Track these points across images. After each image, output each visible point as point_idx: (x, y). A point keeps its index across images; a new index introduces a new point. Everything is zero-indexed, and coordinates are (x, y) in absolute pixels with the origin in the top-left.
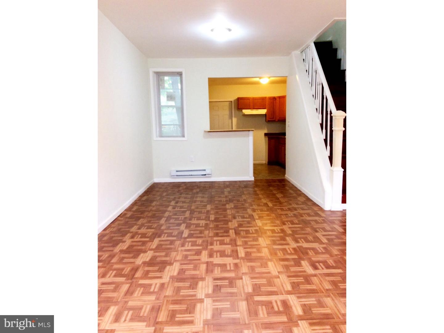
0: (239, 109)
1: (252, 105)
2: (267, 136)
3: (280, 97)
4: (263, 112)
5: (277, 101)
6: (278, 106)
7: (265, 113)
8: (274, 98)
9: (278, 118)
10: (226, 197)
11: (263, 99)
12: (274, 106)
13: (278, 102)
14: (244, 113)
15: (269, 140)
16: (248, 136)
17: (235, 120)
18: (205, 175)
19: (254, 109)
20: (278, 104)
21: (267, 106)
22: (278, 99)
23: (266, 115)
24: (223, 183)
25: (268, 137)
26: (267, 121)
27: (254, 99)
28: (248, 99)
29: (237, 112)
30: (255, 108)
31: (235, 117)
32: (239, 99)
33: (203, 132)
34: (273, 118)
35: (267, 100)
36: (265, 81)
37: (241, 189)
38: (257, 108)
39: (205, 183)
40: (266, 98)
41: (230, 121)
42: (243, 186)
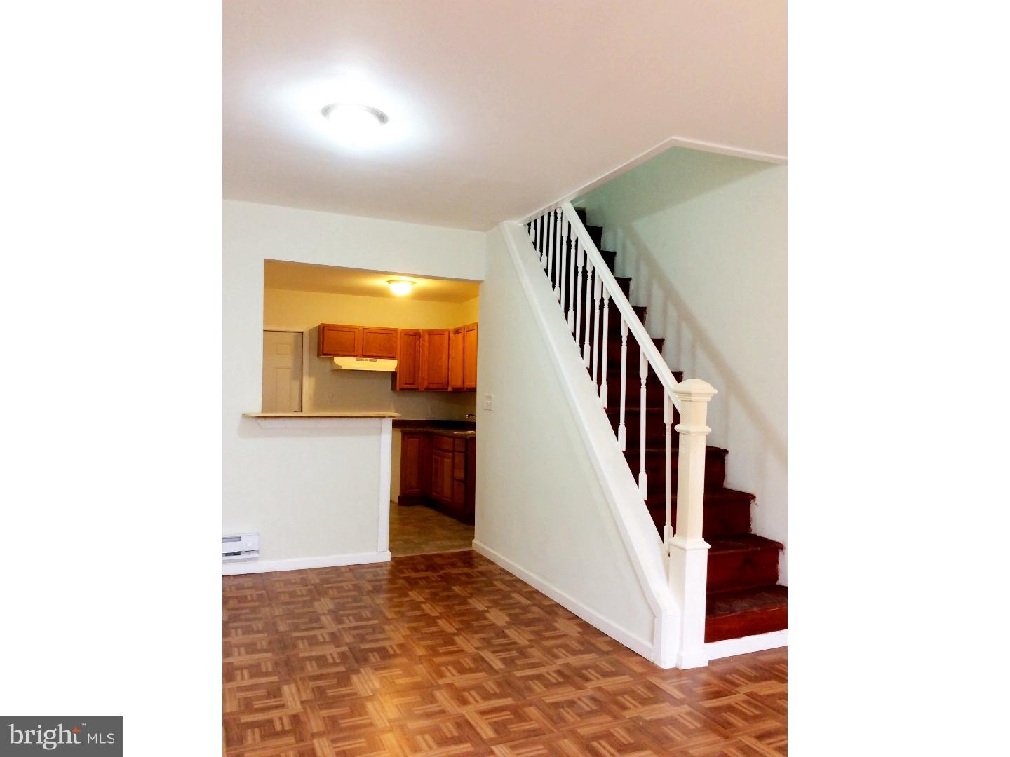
0: (324, 354)
1: (361, 347)
2: (400, 430)
3: (430, 333)
4: (390, 365)
5: (424, 340)
6: (426, 353)
7: (393, 370)
8: (416, 334)
9: (426, 383)
10: (335, 639)
11: (390, 333)
12: (415, 353)
13: (426, 344)
14: (341, 367)
15: (403, 439)
16: (379, 431)
17: (308, 384)
18: (239, 554)
19: (364, 356)
20: (426, 349)
21: (398, 351)
22: (426, 337)
23: (394, 374)
24: (298, 578)
25: (402, 431)
26: (398, 388)
27: (365, 331)
28: (351, 330)
29: (316, 360)
30: (368, 354)
31: (310, 375)
32: (325, 328)
33: (240, 417)
34: (414, 384)
35: (399, 336)
36: (402, 288)
37: (367, 600)
38: (375, 354)
39: (236, 582)
40: (396, 330)
41: (297, 384)
42: (370, 589)
